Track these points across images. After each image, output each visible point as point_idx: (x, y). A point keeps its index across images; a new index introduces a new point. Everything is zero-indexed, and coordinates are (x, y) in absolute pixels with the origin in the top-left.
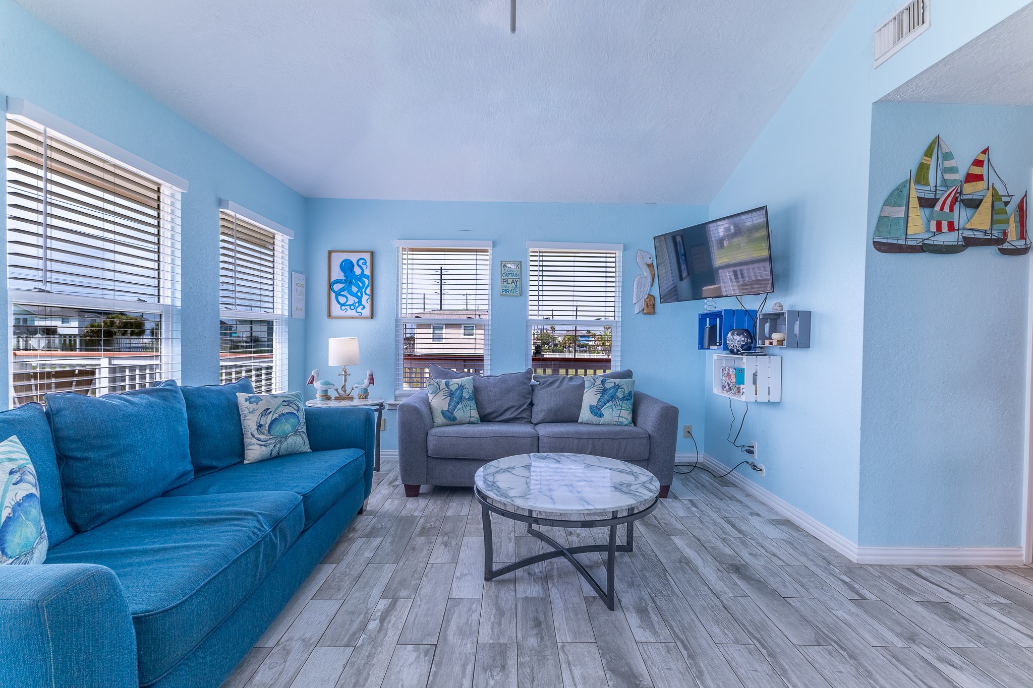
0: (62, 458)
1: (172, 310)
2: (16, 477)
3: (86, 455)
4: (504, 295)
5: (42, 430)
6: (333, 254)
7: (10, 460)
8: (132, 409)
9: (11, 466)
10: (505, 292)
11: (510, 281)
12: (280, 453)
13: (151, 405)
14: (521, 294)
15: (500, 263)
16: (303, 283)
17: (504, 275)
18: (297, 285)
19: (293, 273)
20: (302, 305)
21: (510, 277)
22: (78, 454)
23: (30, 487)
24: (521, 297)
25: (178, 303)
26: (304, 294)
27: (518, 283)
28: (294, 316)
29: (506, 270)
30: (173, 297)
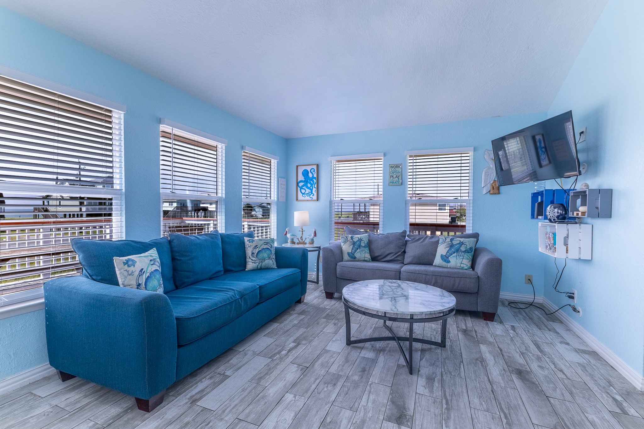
0: (173, 259)
1: (222, 199)
2: (152, 262)
3: (181, 258)
4: (391, 185)
5: (167, 248)
6: (299, 167)
7: (151, 256)
8: (198, 241)
9: (151, 258)
10: (392, 184)
11: (395, 176)
12: (262, 267)
13: (206, 240)
14: (402, 184)
15: (389, 165)
16: (285, 183)
17: (391, 173)
18: (281, 184)
19: (279, 178)
20: (284, 195)
21: (395, 174)
22: (178, 258)
23: (157, 267)
24: (402, 186)
25: (224, 196)
26: (285, 189)
27: (400, 177)
28: (280, 201)
29: (392, 169)
30: (222, 193)
